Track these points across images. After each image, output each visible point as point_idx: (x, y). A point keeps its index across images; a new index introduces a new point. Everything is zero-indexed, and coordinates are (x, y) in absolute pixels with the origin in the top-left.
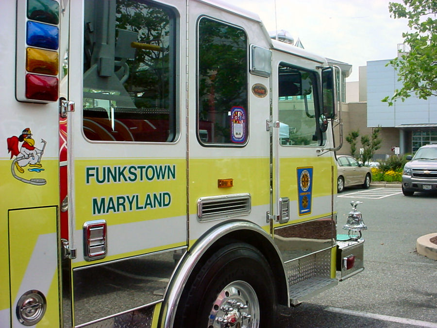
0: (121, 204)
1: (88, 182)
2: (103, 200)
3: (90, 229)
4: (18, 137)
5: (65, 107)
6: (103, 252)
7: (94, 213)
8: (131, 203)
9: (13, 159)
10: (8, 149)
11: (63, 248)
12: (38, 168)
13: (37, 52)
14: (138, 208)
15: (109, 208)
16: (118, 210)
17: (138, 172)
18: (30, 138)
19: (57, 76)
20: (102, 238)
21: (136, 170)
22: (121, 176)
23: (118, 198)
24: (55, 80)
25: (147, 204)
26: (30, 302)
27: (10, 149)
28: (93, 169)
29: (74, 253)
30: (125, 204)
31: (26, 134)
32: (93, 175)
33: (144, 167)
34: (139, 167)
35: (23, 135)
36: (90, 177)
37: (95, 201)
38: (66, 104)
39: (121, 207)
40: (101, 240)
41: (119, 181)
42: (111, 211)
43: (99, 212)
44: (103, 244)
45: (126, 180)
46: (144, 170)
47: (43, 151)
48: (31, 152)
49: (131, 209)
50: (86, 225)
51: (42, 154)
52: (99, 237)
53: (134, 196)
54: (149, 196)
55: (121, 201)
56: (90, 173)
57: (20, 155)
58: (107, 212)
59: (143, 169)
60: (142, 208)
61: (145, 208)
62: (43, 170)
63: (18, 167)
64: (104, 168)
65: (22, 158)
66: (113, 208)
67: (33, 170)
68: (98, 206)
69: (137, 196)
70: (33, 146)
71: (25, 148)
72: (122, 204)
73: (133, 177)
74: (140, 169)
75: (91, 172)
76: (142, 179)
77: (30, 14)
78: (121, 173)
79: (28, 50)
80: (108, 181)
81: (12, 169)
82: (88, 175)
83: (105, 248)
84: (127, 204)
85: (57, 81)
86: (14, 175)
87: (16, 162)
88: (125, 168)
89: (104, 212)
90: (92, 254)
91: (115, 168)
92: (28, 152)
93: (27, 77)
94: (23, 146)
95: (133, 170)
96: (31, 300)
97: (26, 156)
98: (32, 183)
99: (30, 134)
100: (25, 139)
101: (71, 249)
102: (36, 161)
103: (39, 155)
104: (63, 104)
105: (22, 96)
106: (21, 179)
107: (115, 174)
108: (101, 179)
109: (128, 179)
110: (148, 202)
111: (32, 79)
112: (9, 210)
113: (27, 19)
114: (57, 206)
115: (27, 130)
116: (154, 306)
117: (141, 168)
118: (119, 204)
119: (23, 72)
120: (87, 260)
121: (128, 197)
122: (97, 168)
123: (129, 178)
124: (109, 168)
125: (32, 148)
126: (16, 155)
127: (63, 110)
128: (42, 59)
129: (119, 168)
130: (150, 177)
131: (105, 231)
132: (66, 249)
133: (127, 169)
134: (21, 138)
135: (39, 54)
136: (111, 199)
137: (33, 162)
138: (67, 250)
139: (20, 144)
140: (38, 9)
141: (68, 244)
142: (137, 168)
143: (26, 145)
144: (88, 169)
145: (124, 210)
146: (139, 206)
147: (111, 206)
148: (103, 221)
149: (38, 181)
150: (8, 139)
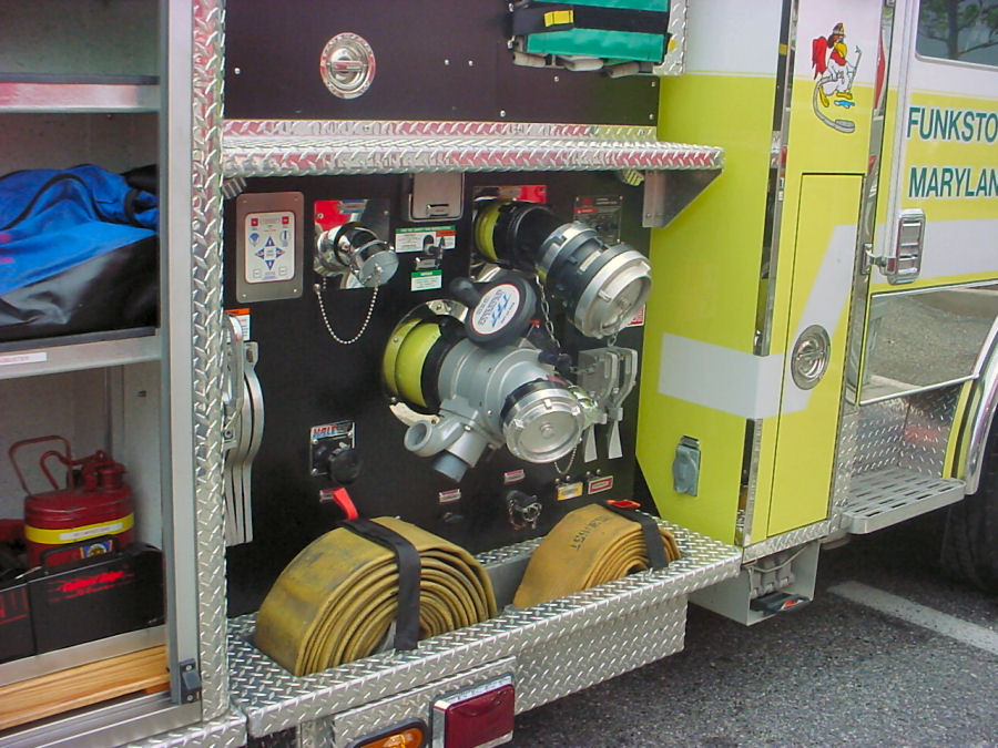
1: (909, 135)
2: (924, 172)
3: (906, 225)
4: (827, 38)
6: (913, 270)
7: (910, 195)
8: (959, 182)
9: (817, 80)
10: (814, 59)
11: (863, 252)
12: (846, 100)
15: (930, 188)
16: (941, 195)
17: (976, 123)
18: (841, 42)
20: (916, 244)
21: (973, 119)
22: (953, 129)
23: (945, 171)
25: (980, 188)
26: (808, 347)
28: (918, 110)
30: (951, 183)
32: (916, 122)
33: (985, 115)
34: (978, 115)
35: (834, 35)
36: (912, 126)
37: (914, 172)
39: (946, 188)
40: (912, 247)
41: (950, 137)
42: (933, 193)
43: (917, 194)
44: (915, 256)
45: (959, 138)
46: (984, 120)
47: (856, 68)
48: (842, 69)
49: (958, 195)
51: (854, 73)
52: (914, 241)
53: (965, 171)
54: (984, 171)
55: (947, 175)
56: (913, 118)
57: (826, 74)
58: (927, 195)
60: (972, 194)
61: (977, 194)
62: (853, 104)
63: (823, 96)
64: (932, 112)
65: (828, 80)
66: (936, 188)
67: (841, 103)
68: (919, 183)
69: (969, 171)
70: (844, 58)
71: (833, 61)
72: (948, 183)
73: (968, 133)
74: (978, 119)
75: (917, 117)
76: (979, 139)
78: (953, 124)
80: (935, 137)
81: (815, 99)
82: (911, 122)
83: (917, 264)
84: (954, 183)
86: (816, 110)
87: (820, 87)
88: (960, 113)
89: (922, 195)
90: (900, 272)
91: (947, 113)
92: (838, 68)
94: (832, 56)
95: (969, 119)
96: (810, 343)
97: (834, 75)
98: (838, 127)
99: (843, 35)
100: (835, 44)
102: (845, 86)
103: (851, 75)
106: (824, 119)
107: (944, 124)
108: (926, 132)
109: (961, 135)
110: (982, 185)
112: (804, 174)
114: (863, 175)
115: (839, 27)
117: (981, 116)
118: (944, 183)
120: (890, 282)
121: (957, 170)
122: (924, 110)
123: (963, 133)
124: (939, 112)
125: (841, 61)
126: (822, 73)
129: (952, 113)
130: (991, 136)
131: (921, 230)
133: (962, 117)
134: (831, 42)
136: (935, 172)
137: (842, 89)
139: (829, 51)
141: (872, 248)
142: (975, 115)
143: (835, 55)
144: (912, 110)
145: (950, 194)
146: (969, 190)
147: (933, 184)
148: (918, 211)
149: (844, 124)
150: (815, 41)
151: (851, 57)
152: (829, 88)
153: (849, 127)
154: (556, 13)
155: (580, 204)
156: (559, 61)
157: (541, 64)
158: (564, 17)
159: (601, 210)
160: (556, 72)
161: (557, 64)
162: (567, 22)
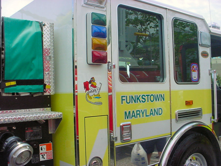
0: (138, 114)
1: (122, 103)
2: (129, 112)
3: (124, 127)
4: (89, 82)
5: (111, 66)
6: (130, 138)
7: (125, 119)
8: (143, 113)
9: (86, 92)
10: (84, 87)
11: (110, 136)
12: (98, 97)
13: (96, 40)
14: (146, 116)
15: (132, 116)
16: (137, 117)
17: (146, 98)
18: (94, 82)
19: (106, 51)
20: (129, 131)
21: (145, 97)
22: (138, 100)
23: (137, 111)
24: (106, 53)
25: (151, 114)
26: (95, 163)
27: (85, 87)
28: (125, 96)
29: (116, 138)
30: (140, 114)
31: (92, 80)
32: (124, 100)
33: (149, 95)
34: (146, 95)
36: (123, 101)
37: (126, 113)
38: (111, 65)
39: (138, 115)
40: (129, 132)
41: (137, 102)
42: (133, 117)
43: (128, 118)
44: (130, 134)
45: (140, 102)
46: (149, 97)
47: (100, 88)
48: (95, 89)
49: (143, 116)
50: (121, 125)
52: (128, 131)
53: (144, 110)
54: (151, 110)
55: (138, 112)
56: (123, 99)
57: (90, 90)
58: (132, 118)
59: (149, 96)
60: (148, 116)
61: (150, 116)
62: (101, 97)
63: (89, 96)
64: (130, 96)
65: (90, 92)
66: (134, 116)
67: (96, 98)
68: (127, 115)
69: (146, 110)
70: (96, 86)
71: (92, 87)
73: (144, 100)
74: (147, 96)
75: (123, 98)
76: (148, 102)
77: (93, 22)
78: (138, 99)
79: (93, 39)
80: (132, 103)
81: (86, 97)
82: (122, 100)
83: (131, 136)
84: (141, 114)
86: (87, 100)
87: (88, 94)
88: (140, 96)
89: (130, 118)
90: (124, 139)
91: (135, 96)
92: (93, 89)
93: (92, 52)
94: (91, 86)
95: (144, 97)
96: (95, 161)
97: (93, 91)
98: (95, 104)
99: (94, 80)
100: (92, 83)
101: (114, 136)
102: (97, 93)
103: (99, 90)
104: (109, 65)
105: (90, 61)
106: (90, 102)
107: (135, 99)
108: (128, 101)
109: (141, 101)
110: (152, 113)
111: (95, 53)
112: (85, 117)
113: (91, 24)
114: (107, 115)
115: (93, 78)
117: (148, 96)
118: (137, 114)
119: (90, 50)
120: (122, 142)
121: (141, 110)
122: (127, 96)
123: (142, 101)
124: (132, 96)
125: (95, 87)
126: (88, 91)
127: (109, 68)
128: (99, 43)
129: (137, 96)
130: (152, 100)
131: (130, 127)
132: (112, 136)
133: (141, 97)
134: (90, 82)
135: (98, 41)
136: (133, 112)
137: (96, 94)
138: (113, 137)
139: (90, 85)
140: (96, 19)
141: (113, 134)
142: (146, 96)
143: (92, 86)
144: (122, 97)
145: (140, 117)
146: (147, 115)
147: (133, 115)
148: (129, 123)
149: (98, 103)
150: (84, 83)
151: (98, 85)
152: (91, 94)
153: (100, 103)
154: (11, 82)
155: (27, 130)
156: (17, 94)
157: (11, 95)
158: (14, 83)
159: (35, 131)
160: (16, 97)
161: (17, 95)
162: (15, 84)
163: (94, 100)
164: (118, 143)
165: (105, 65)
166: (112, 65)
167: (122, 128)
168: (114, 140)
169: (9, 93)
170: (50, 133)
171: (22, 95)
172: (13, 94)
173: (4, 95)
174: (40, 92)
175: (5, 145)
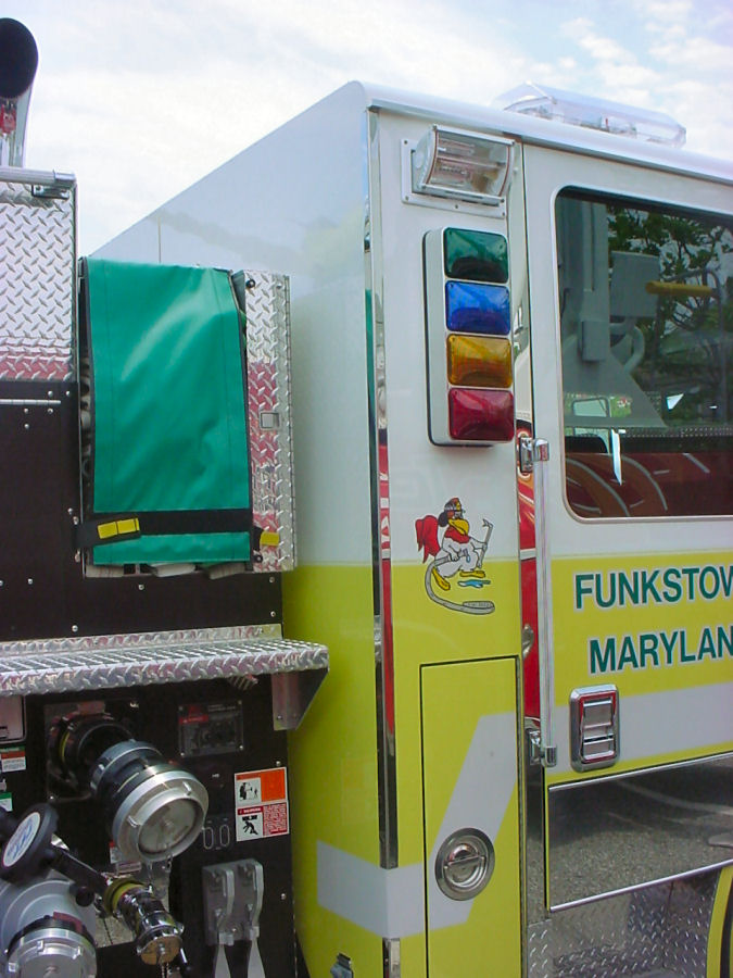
0: (649, 651)
1: (579, 605)
2: (611, 643)
3: (585, 705)
4: (437, 516)
5: (529, 452)
6: (611, 753)
7: (593, 670)
8: (669, 649)
9: (428, 562)
10: (418, 541)
11: (528, 744)
12: (478, 578)
13: (468, 342)
14: (684, 658)
15: (623, 659)
16: (643, 665)
17: (683, 581)
18: (460, 518)
19: (511, 389)
20: (609, 723)
21: (678, 576)
22: (649, 591)
23: (643, 639)
24: (506, 396)
25: (703, 650)
26: (462, 853)
27: (421, 541)
28: (591, 577)
29: (552, 755)
30: (656, 650)
31: (453, 509)
32: (589, 591)
33: (696, 570)
34: (685, 571)
35: (446, 512)
36: (583, 596)
37: (594, 645)
38: (530, 445)
39: (649, 657)
40: (607, 727)
41: (644, 600)
42: (628, 665)
43: (603, 668)
44: (611, 737)
45: (658, 599)
46: (696, 577)
47: (486, 543)
48: (463, 546)
49: (669, 661)
50: (575, 695)
51: (484, 551)
52: (603, 721)
53: (675, 634)
54: (707, 632)
55: (649, 644)
56: (583, 587)
57: (441, 554)
58: (620, 667)
59: (694, 575)
60: (693, 658)
61: (700, 657)
62: (488, 582)
63: (440, 580)
64: (613, 576)
65: (445, 560)
66: (632, 658)
67: (469, 584)
68: (602, 656)
69: (682, 633)
70: (466, 535)
71: (450, 539)
72: (651, 651)
73: (672, 592)
74: (687, 575)
75: (585, 584)
76: (691, 597)
77: (450, 267)
78: (648, 585)
79: (451, 339)
80: (622, 602)
81: (428, 583)
82: (580, 591)
83: (615, 745)
84: (661, 650)
85: (512, 398)
86: (432, 595)
87: (434, 570)
88: (657, 572)
89: (613, 668)
90: (588, 757)
91: (636, 574)
92: (457, 546)
93: (452, 397)
94: (447, 535)
95: (672, 578)
96: (464, 848)
97: (454, 555)
98: (466, 609)
99: (461, 510)
100: (450, 521)
101: (545, 746)
102: (473, 565)
103: (479, 551)
104: (523, 445)
105: (443, 432)
106: (445, 603)
107: (635, 587)
108: (606, 598)
109: (662, 597)
110: (707, 645)
111: (461, 398)
112: (422, 666)
113: (445, 279)
114: (516, 657)
115: (454, 502)
116: (717, 871)
117: (691, 572)
118: (644, 651)
119: (442, 385)
120: (577, 770)
121: (663, 636)
122: (598, 577)
123: (665, 594)
124: (622, 576)
125: (462, 538)
126: (435, 555)
127: (526, 458)
128: (478, 356)
129: (644, 574)
130: (709, 591)
131: (614, 708)
132: (536, 746)
133: (660, 576)
134: (443, 520)
135: (472, 346)
136: (628, 641)
137: (467, 568)
138: (538, 749)
139: (442, 531)
140: (465, 255)
141: (539, 736)
142: (680, 572)
143: (453, 534)
144: (579, 579)
145: (656, 663)
146: (687, 655)
147: (628, 654)
148: (613, 688)
149: (477, 605)
150: (418, 521)
151: (477, 532)
152: (447, 569)
153: (488, 607)
154: (119, 522)
155: (185, 714)
156: (145, 568)
157: (118, 574)
158: (129, 526)
159: (214, 718)
160: (140, 580)
161: (142, 571)
162: (134, 530)
163: (460, 594)
164: (560, 775)
165: (507, 449)
166: (534, 446)
167: (578, 709)
168: (544, 762)
169: (110, 567)
170: (278, 727)
171: (163, 574)
172: (129, 568)
173: (91, 573)
174: (235, 560)
175: (98, 776)
